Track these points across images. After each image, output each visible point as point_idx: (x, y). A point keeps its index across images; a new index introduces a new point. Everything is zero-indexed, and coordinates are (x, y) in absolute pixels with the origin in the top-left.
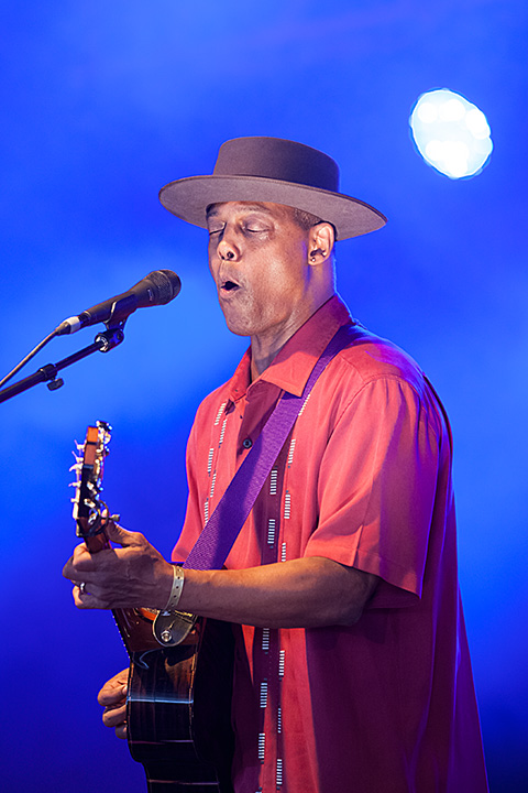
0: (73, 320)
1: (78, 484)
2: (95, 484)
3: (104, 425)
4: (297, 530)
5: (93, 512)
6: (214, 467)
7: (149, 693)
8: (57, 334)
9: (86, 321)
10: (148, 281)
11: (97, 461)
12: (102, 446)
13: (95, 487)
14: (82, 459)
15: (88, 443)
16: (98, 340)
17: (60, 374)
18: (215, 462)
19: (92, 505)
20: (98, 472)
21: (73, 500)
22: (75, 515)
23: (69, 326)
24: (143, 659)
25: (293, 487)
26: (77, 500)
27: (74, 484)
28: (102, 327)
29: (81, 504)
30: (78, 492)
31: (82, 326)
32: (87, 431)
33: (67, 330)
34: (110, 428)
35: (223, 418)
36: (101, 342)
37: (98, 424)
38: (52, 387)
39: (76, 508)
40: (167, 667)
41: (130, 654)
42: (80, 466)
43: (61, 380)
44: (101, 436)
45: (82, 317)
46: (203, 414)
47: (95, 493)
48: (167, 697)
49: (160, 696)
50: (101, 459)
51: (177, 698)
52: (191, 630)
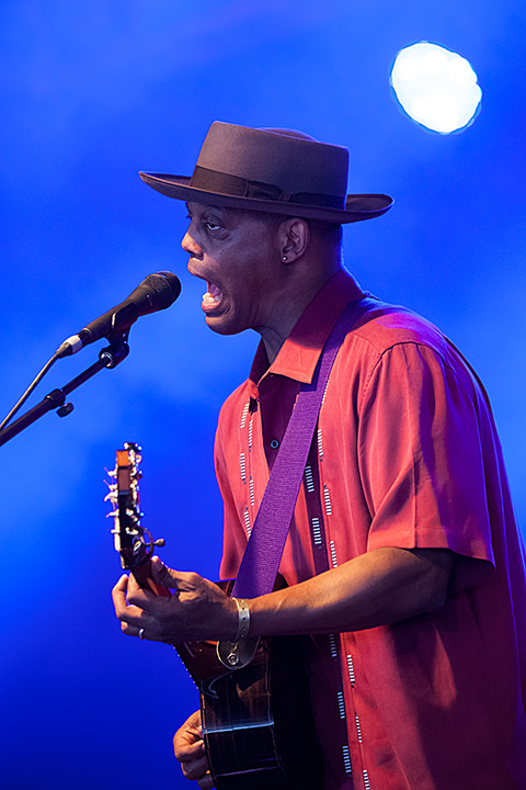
0: (73, 340)
1: (117, 513)
2: (135, 510)
3: (132, 446)
4: (341, 525)
5: (136, 541)
6: (248, 472)
7: (225, 723)
8: (59, 356)
9: (86, 339)
10: (145, 286)
11: (132, 486)
12: (134, 469)
13: (135, 513)
14: (115, 486)
15: (120, 468)
16: (103, 356)
17: (69, 399)
18: (248, 468)
19: (135, 532)
20: (135, 497)
21: (113, 531)
22: (118, 547)
23: (70, 347)
24: (212, 688)
25: (329, 481)
26: (117, 529)
27: (111, 514)
28: (104, 342)
29: (123, 534)
30: (117, 521)
31: (84, 345)
32: (116, 455)
33: (69, 351)
34: (140, 448)
35: (248, 419)
36: (106, 358)
37: (126, 446)
38: (63, 413)
39: (117, 539)
40: (239, 692)
41: (198, 684)
42: (116, 494)
43: (70, 404)
44: (132, 459)
45: (82, 335)
46: (226, 418)
47: (136, 519)
48: (245, 723)
49: (237, 723)
50: (136, 482)
51: (255, 722)
52: (259, 647)
